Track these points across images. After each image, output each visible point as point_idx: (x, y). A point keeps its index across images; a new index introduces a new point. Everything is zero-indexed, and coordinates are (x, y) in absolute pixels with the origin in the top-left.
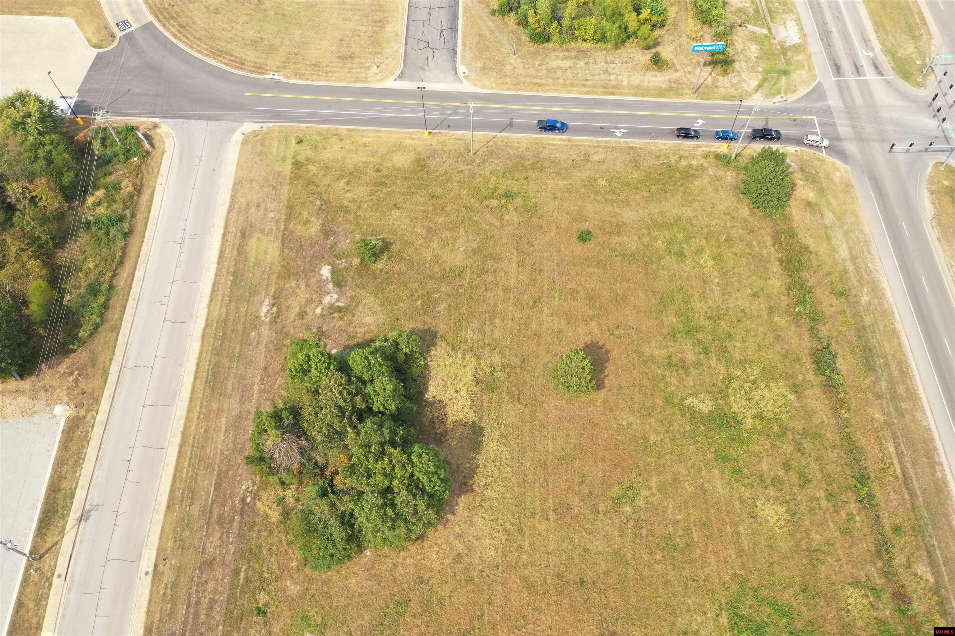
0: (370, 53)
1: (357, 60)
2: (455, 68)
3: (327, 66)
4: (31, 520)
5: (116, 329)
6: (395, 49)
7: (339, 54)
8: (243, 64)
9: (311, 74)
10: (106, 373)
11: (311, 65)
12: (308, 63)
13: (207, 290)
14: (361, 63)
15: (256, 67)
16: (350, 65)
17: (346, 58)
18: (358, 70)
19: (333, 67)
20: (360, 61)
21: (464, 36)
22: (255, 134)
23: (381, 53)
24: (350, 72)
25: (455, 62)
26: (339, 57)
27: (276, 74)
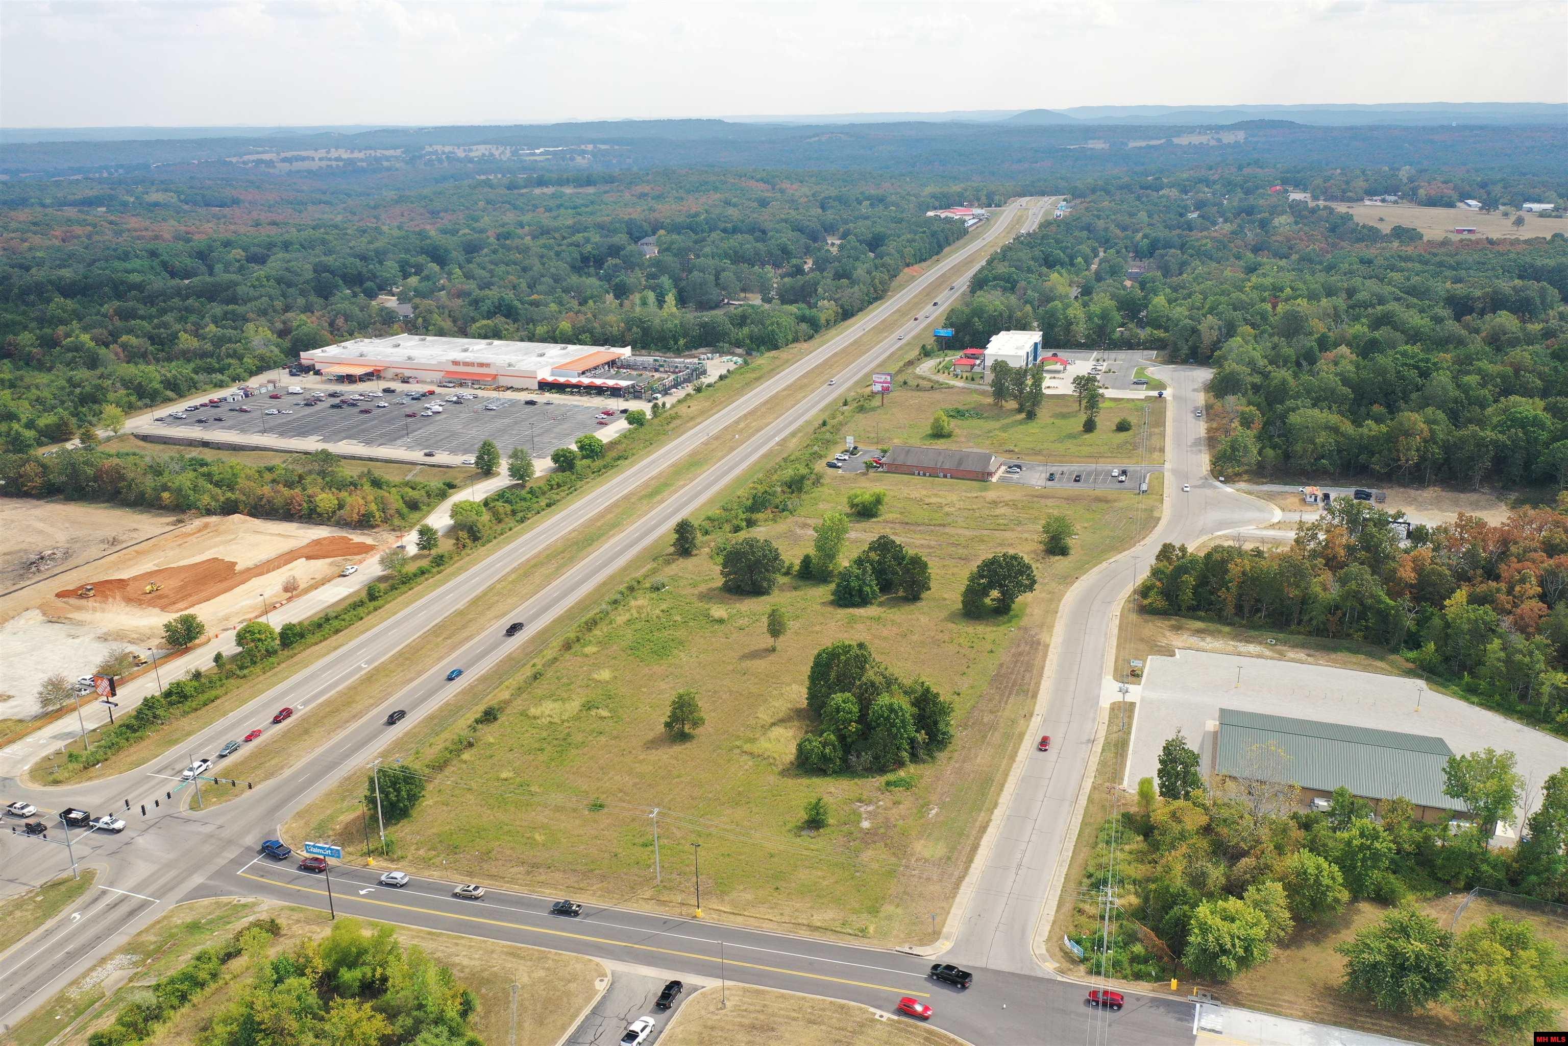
0: (722, 1029)
1: (746, 1021)
2: (610, 990)
3: (794, 1019)
4: (1134, 752)
5: (1084, 824)
6: (681, 1028)
7: (771, 1034)
8: (926, 1039)
9: (824, 1010)
10: (1090, 800)
11: (819, 1024)
12: (823, 1027)
13: (991, 830)
14: (743, 1017)
15: (907, 1032)
16: (762, 1017)
17: (762, 1027)
18: (752, 1008)
19: (788, 1017)
20: (743, 1020)
21: (564, 1028)
22: (922, 943)
23: (705, 1027)
24: (765, 1006)
25: (604, 997)
26: (773, 1029)
27: (877, 1017)
